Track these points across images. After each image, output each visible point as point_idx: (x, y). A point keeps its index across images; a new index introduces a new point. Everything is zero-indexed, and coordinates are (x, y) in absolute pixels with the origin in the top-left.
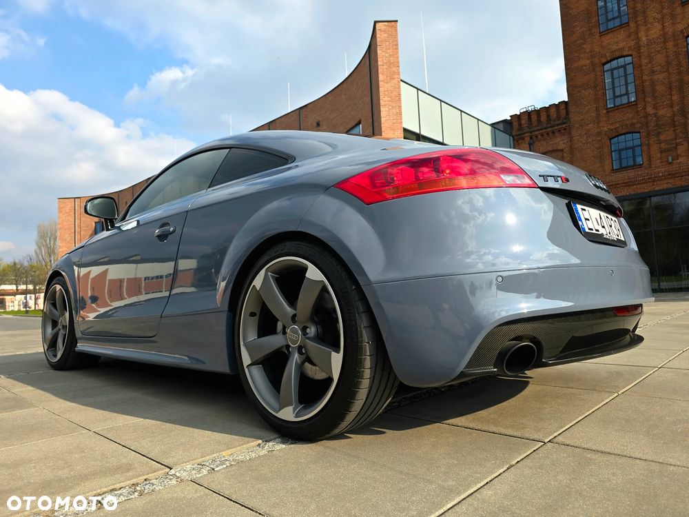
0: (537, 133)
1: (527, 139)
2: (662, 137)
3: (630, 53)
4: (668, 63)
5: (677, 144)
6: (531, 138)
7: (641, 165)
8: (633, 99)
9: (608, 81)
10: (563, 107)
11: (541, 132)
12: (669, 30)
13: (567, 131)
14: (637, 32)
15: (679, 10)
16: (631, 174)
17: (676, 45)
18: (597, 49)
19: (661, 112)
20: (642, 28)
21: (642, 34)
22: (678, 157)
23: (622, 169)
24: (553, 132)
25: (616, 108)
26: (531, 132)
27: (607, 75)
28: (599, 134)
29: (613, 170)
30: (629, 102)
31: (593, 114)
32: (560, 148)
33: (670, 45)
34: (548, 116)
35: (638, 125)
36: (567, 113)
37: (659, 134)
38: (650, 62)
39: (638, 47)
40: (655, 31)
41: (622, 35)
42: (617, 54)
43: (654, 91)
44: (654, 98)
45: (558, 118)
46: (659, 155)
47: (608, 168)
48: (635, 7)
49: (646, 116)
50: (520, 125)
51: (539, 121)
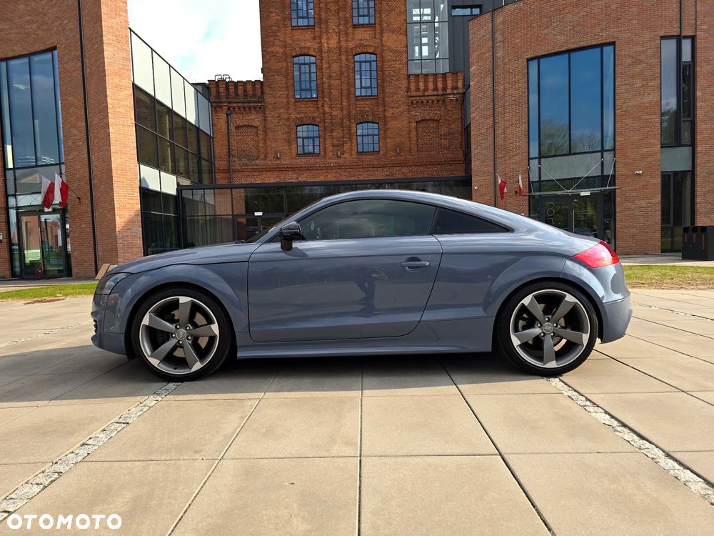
0: (235, 105)
1: (225, 108)
2: (334, 134)
3: (314, 54)
4: (341, 73)
5: (344, 142)
6: (229, 109)
7: (318, 155)
8: (314, 96)
9: (297, 73)
10: (258, 86)
11: (238, 104)
12: (343, 44)
13: (262, 110)
14: (321, 38)
15: (350, 30)
16: (312, 160)
17: (347, 60)
18: (289, 41)
19: (335, 113)
20: (325, 36)
21: (324, 41)
22: (343, 153)
23: (305, 154)
24: (250, 108)
25: (301, 100)
26: (229, 103)
27: (296, 67)
28: (288, 119)
29: (298, 154)
30: (312, 98)
31: (285, 101)
32: (255, 124)
33: (343, 57)
34: (245, 91)
35: (318, 120)
36: (262, 93)
37: (332, 130)
38: (329, 68)
39: (321, 51)
40: (333, 42)
41: (308, 35)
42: (305, 51)
43: (330, 94)
44: (330, 99)
45: (254, 95)
46: (331, 148)
47: (294, 151)
48: (320, 15)
49: (324, 113)
50: (218, 92)
51: (236, 93)
